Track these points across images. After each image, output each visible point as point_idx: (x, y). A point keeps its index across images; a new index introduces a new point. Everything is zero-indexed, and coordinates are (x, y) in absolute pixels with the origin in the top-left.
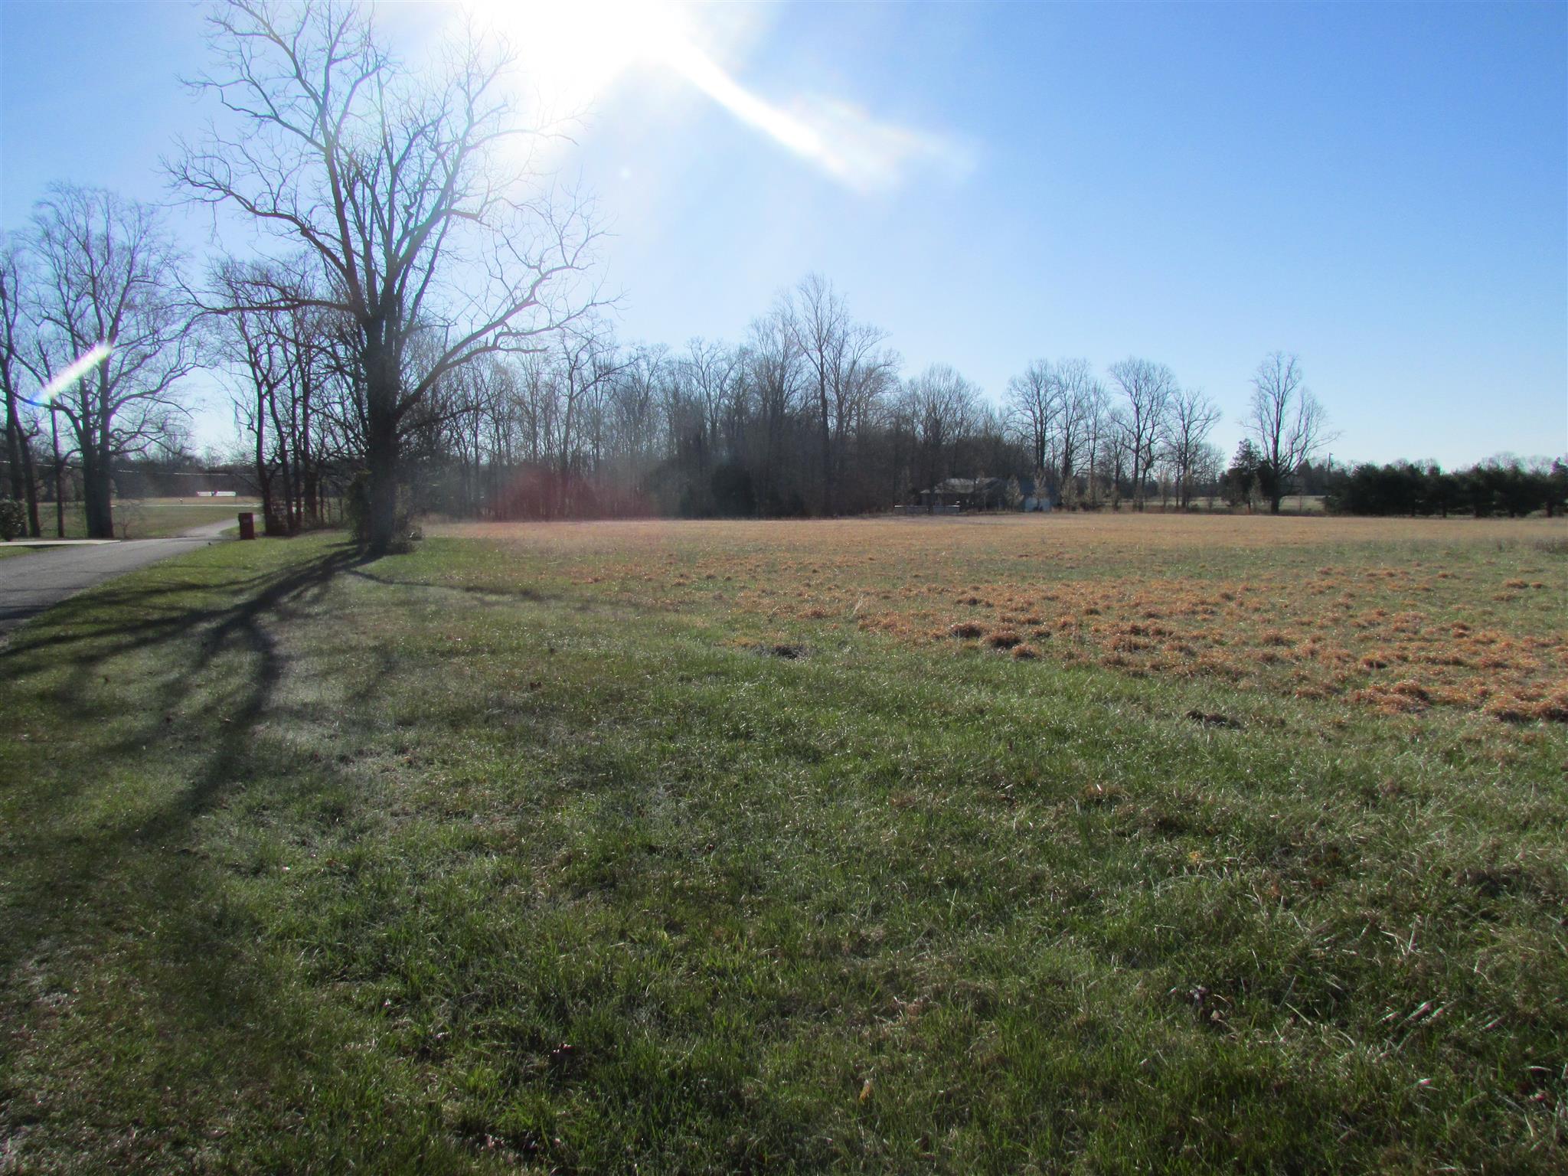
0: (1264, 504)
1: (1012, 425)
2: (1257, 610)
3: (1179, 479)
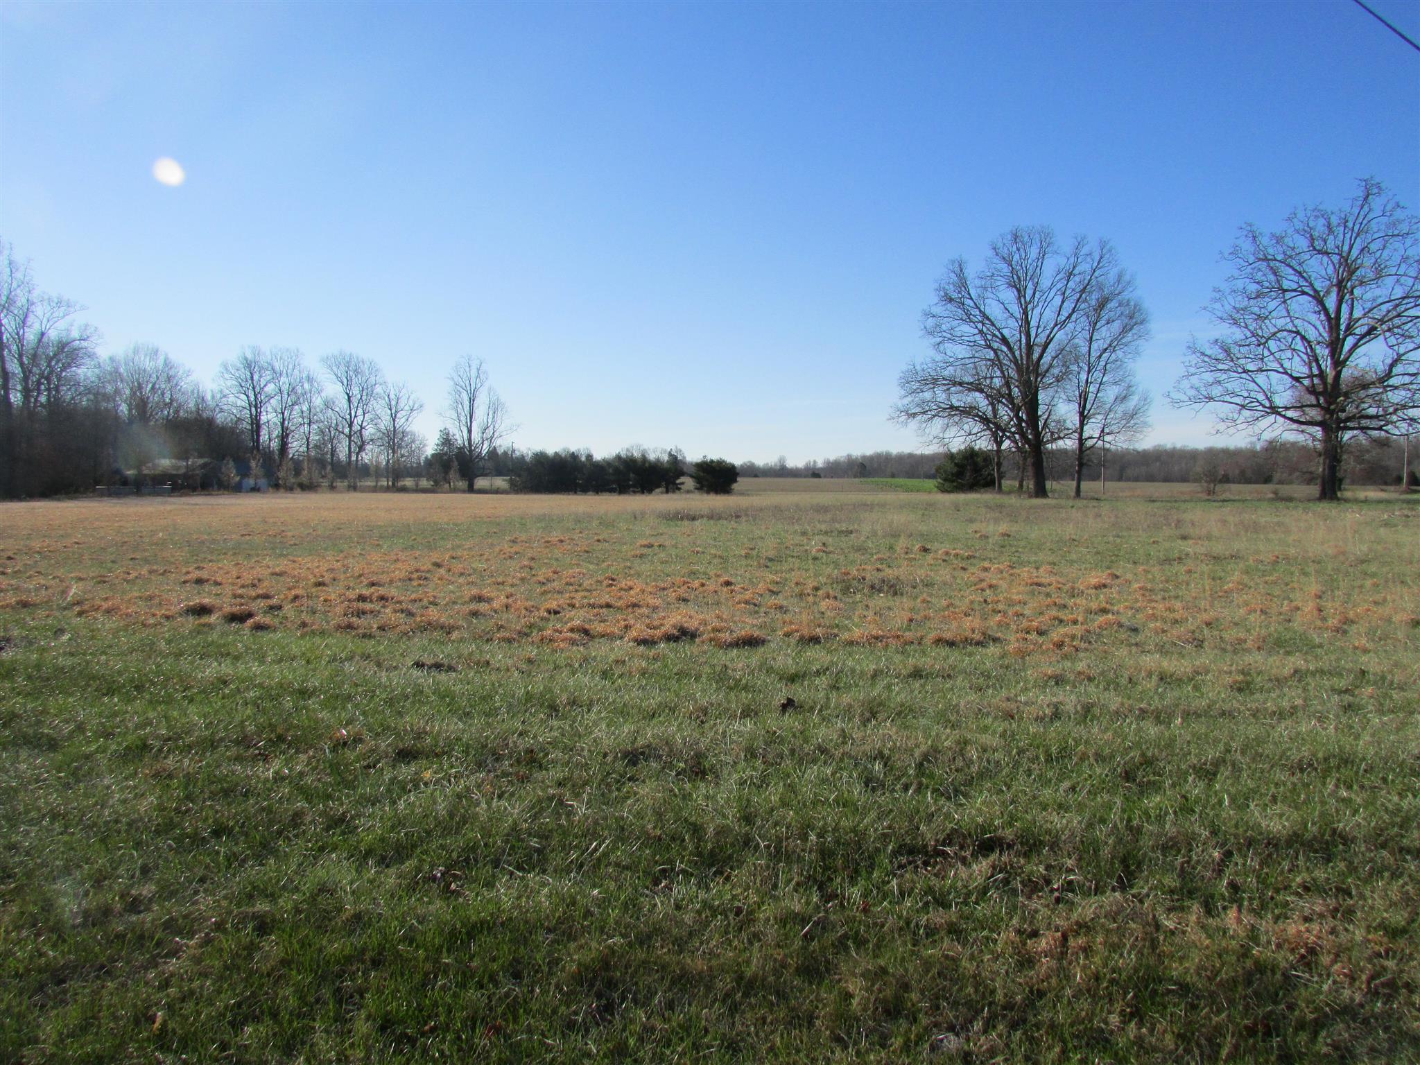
0: (462, 484)
1: (225, 407)
2: (462, 574)
3: (388, 461)
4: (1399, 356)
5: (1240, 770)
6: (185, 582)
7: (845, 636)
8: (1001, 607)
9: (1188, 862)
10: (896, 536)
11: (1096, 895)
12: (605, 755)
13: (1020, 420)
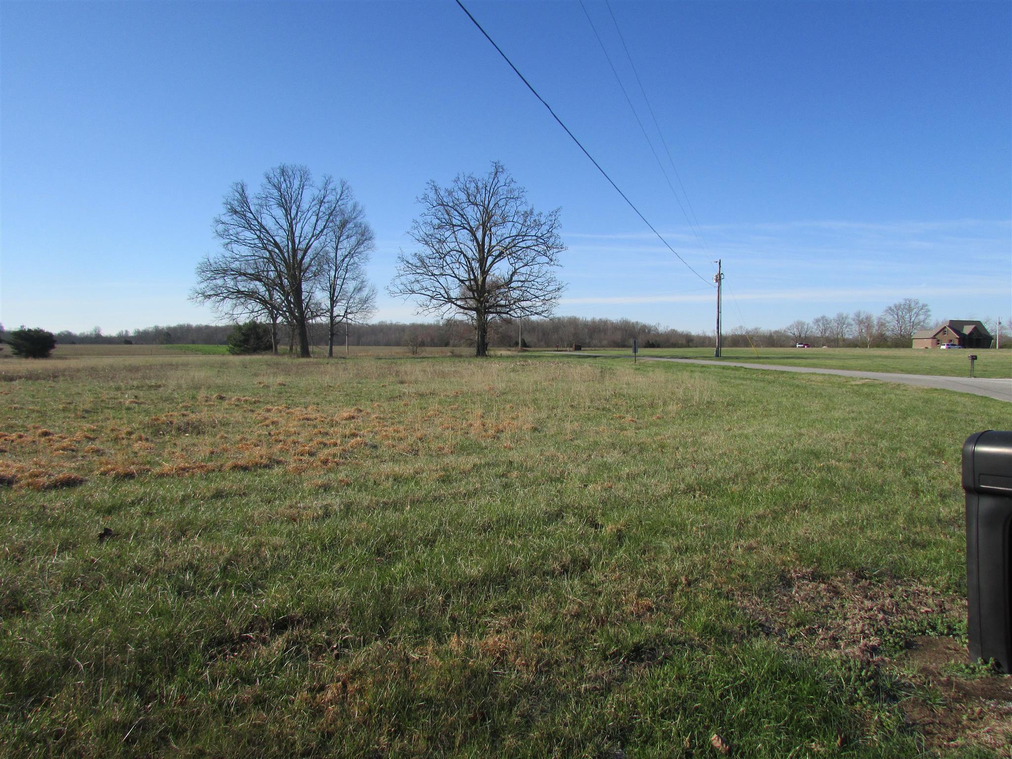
4: (516, 270)
5: (449, 537)
8: (281, 437)
9: (424, 608)
10: (197, 388)
11: (364, 646)
13: (289, 302)
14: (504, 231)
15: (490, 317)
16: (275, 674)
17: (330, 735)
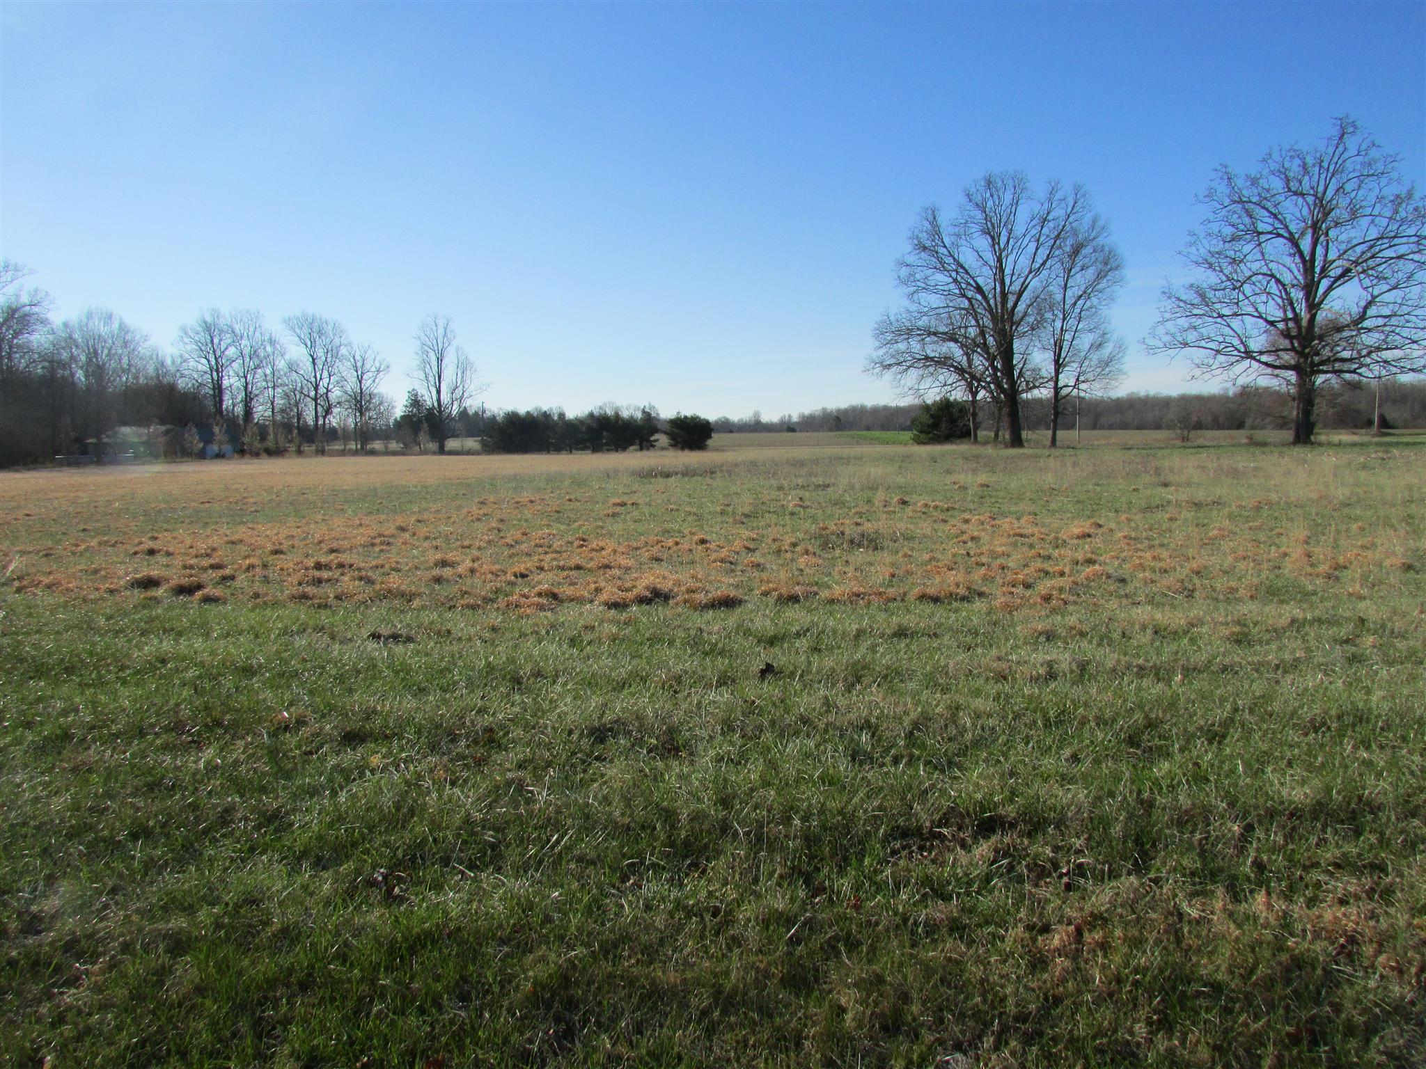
0: (433, 446)
1: (186, 372)
2: (427, 538)
3: (356, 424)
4: (1374, 297)
5: (1251, 731)
6: (136, 553)
7: (825, 594)
8: (984, 560)
9: (1206, 838)
10: (873, 488)
11: (1109, 879)
12: (570, 732)
13: (995, 369)
14: (1353, 233)
15: (1320, 379)
16: (978, 893)
17: (1057, 1001)
